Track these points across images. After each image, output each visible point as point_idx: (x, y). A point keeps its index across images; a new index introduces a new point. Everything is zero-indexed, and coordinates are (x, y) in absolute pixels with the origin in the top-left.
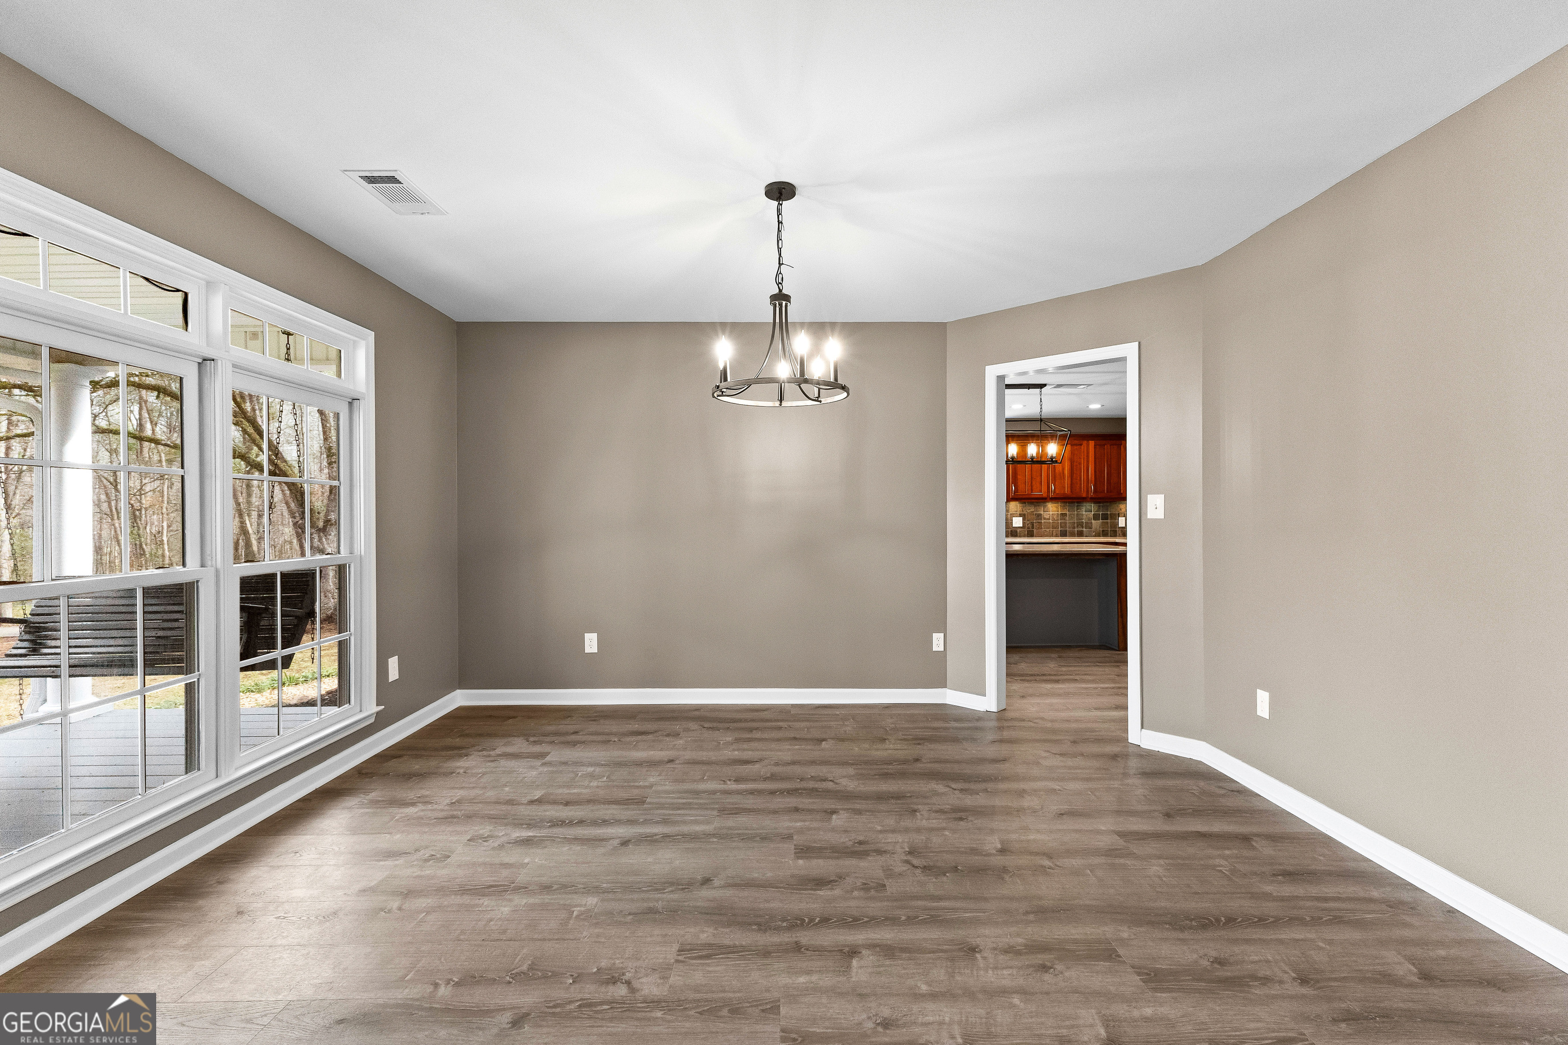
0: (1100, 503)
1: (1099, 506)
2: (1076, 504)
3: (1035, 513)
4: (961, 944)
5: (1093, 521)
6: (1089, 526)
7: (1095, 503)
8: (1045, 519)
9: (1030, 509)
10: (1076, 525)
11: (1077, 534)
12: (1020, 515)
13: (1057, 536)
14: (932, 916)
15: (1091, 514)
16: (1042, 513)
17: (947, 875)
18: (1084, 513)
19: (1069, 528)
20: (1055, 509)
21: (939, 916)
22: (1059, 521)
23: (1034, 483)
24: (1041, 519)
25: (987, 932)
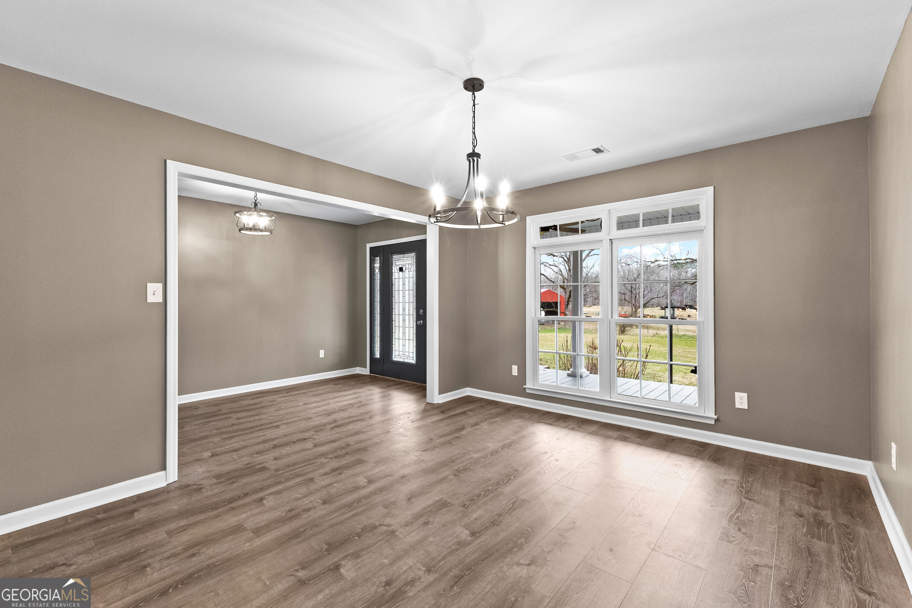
4: (331, 502)
14: (351, 507)
17: (360, 530)
21: (348, 508)
25: (322, 512)
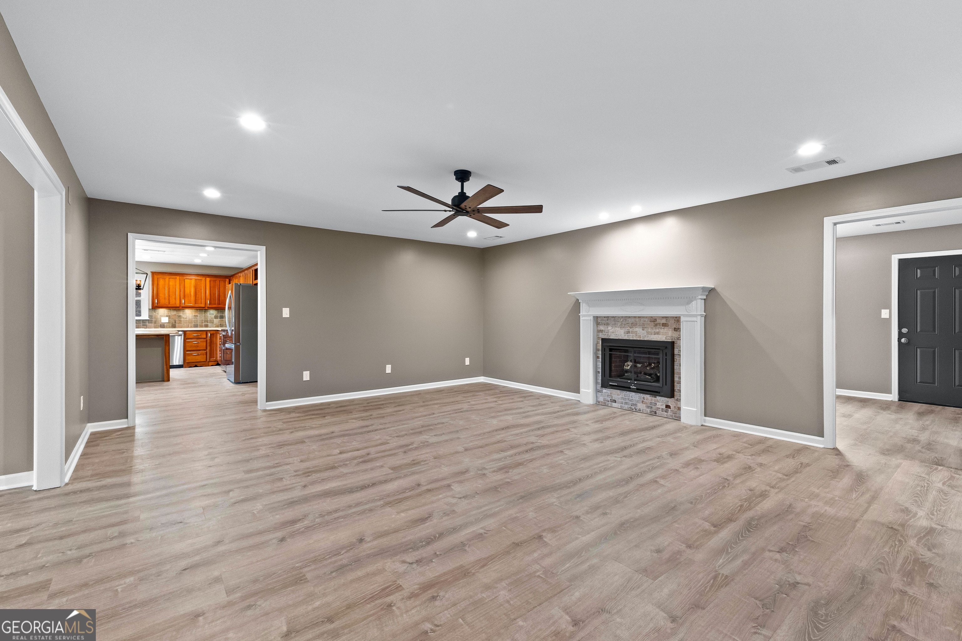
0: (218, 310)
1: (218, 312)
2: (204, 311)
3: (177, 315)
5: (214, 319)
6: (212, 322)
7: (216, 310)
8: (183, 318)
9: (173, 313)
10: (204, 321)
11: (205, 326)
12: (167, 316)
13: (191, 327)
15: (213, 316)
16: (182, 315)
18: (209, 315)
19: (200, 323)
20: (190, 313)
22: (193, 320)
23: (170, 299)
24: (181, 318)
